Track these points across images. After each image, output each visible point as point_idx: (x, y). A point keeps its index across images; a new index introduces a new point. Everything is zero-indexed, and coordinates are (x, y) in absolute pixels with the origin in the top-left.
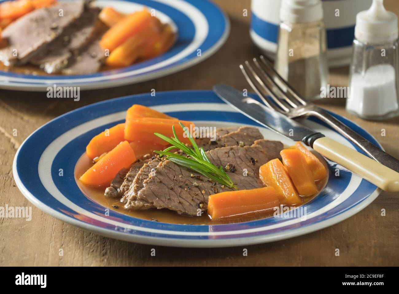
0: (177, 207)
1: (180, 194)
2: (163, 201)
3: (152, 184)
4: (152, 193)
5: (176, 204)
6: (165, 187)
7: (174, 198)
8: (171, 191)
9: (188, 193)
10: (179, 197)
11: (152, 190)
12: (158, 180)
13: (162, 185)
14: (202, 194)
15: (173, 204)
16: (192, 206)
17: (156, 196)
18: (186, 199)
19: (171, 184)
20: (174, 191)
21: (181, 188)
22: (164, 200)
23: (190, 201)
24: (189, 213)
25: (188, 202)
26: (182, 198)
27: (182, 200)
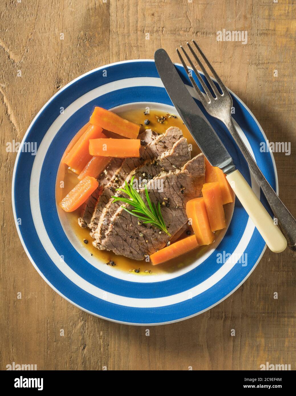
0: (128, 255)
1: (131, 244)
2: (119, 251)
3: (111, 237)
4: (111, 244)
5: (128, 253)
6: (120, 239)
7: (126, 248)
8: (124, 242)
9: (136, 243)
10: (130, 247)
11: (111, 242)
12: (116, 233)
13: (119, 237)
14: (146, 243)
15: (126, 253)
16: (139, 254)
17: (115, 247)
18: (134, 248)
19: (124, 236)
20: (127, 242)
21: (131, 239)
22: (120, 249)
23: (138, 250)
24: (137, 260)
25: (136, 251)
26: (132, 248)
27: (132, 250)
